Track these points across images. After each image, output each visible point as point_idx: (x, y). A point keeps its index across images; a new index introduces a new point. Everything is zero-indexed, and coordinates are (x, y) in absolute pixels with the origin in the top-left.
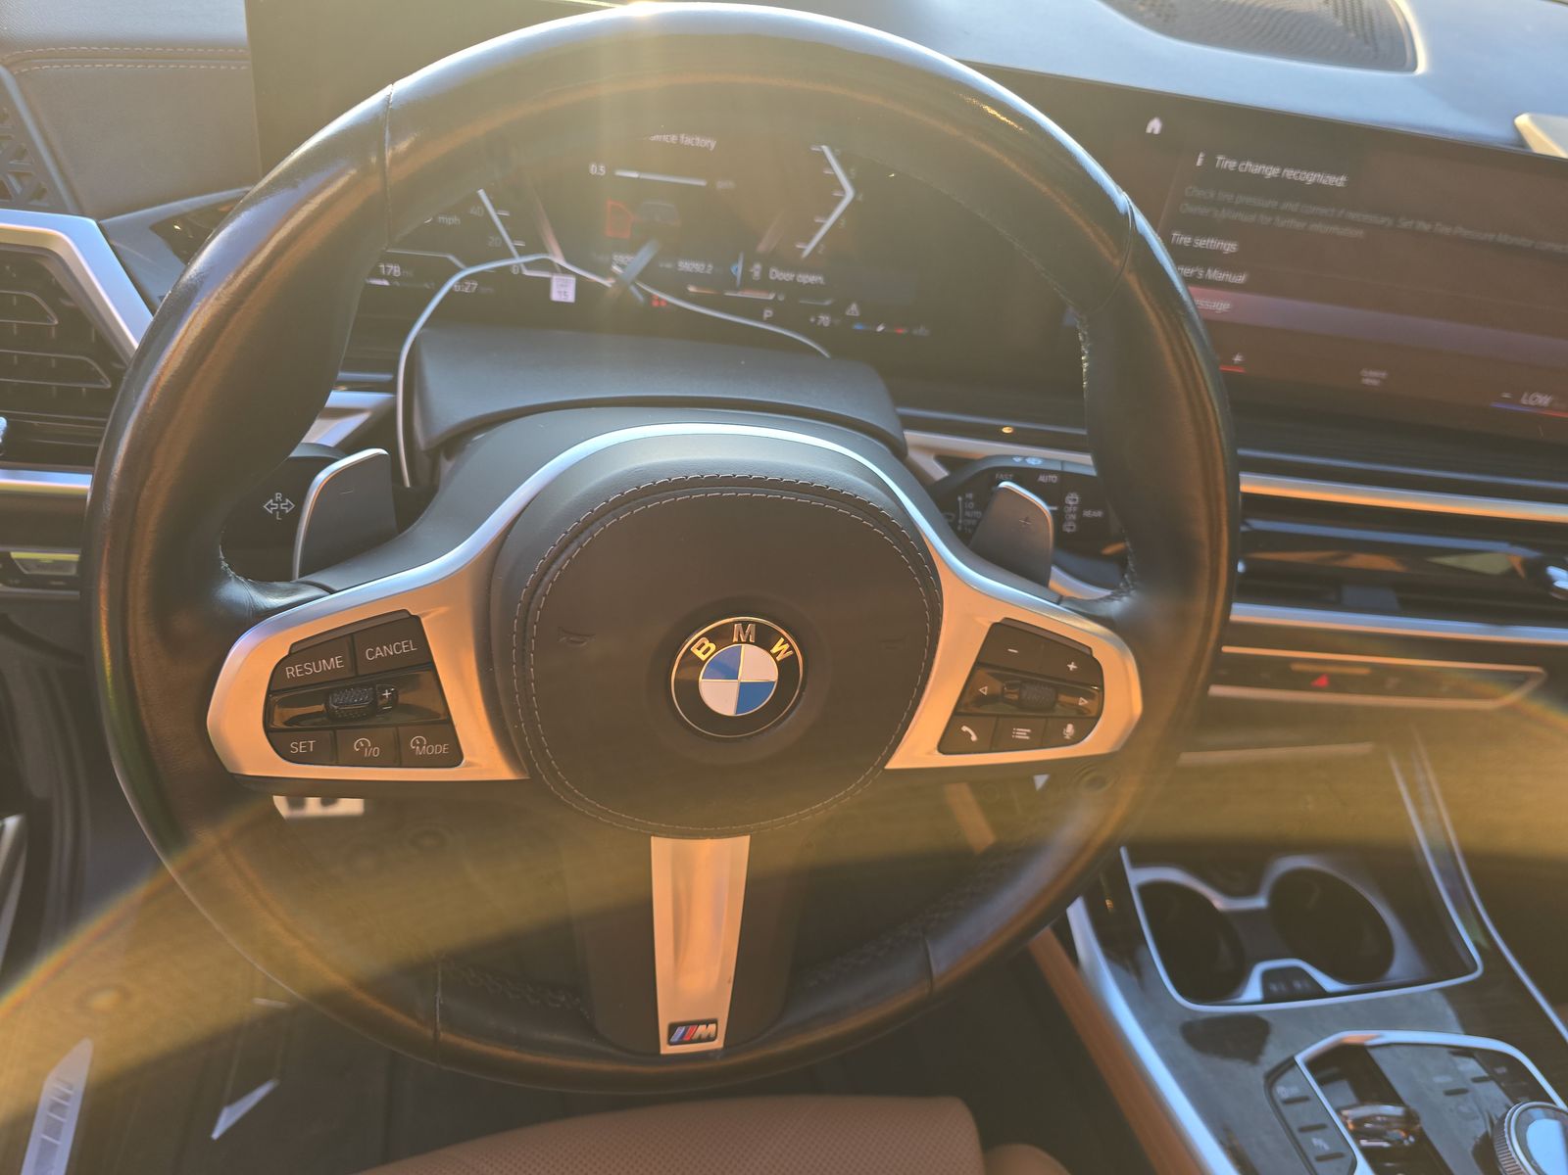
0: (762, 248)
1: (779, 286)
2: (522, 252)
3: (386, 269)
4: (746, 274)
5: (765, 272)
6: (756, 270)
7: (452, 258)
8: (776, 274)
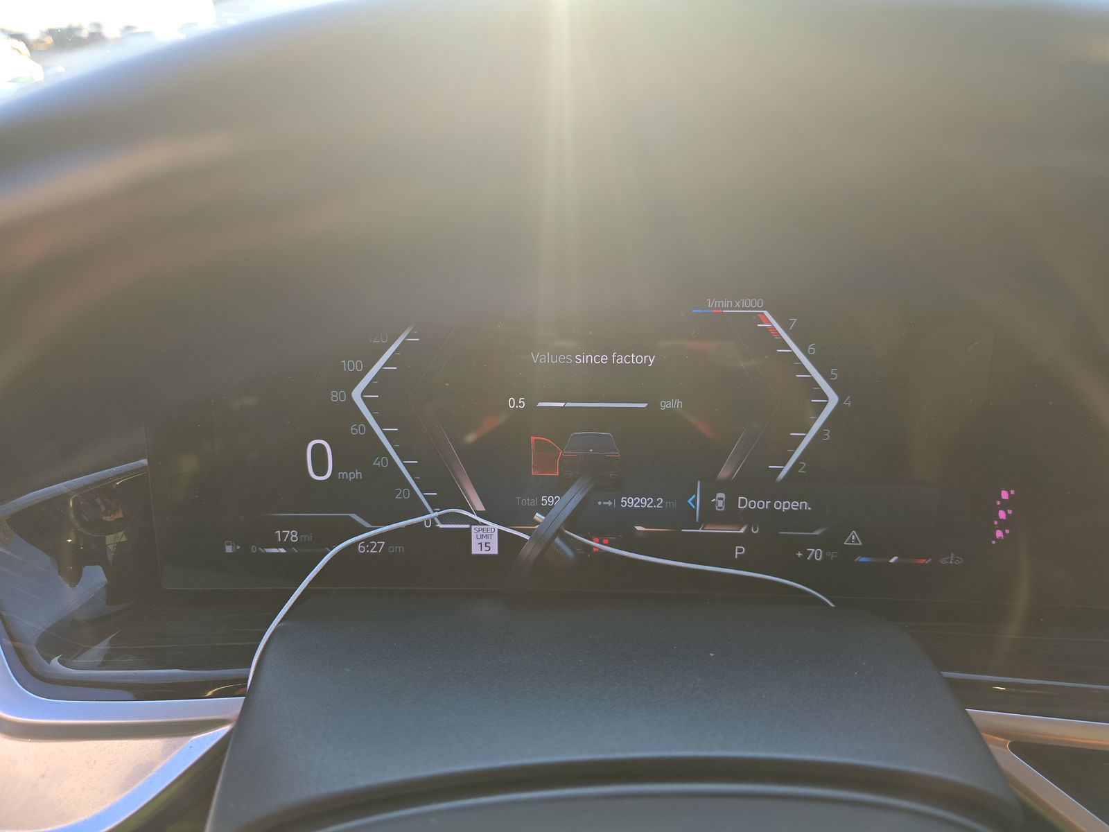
0: (724, 473)
1: (750, 517)
2: (435, 504)
3: (283, 535)
4: (707, 505)
5: (730, 502)
6: (720, 500)
7: (354, 516)
8: (746, 503)
